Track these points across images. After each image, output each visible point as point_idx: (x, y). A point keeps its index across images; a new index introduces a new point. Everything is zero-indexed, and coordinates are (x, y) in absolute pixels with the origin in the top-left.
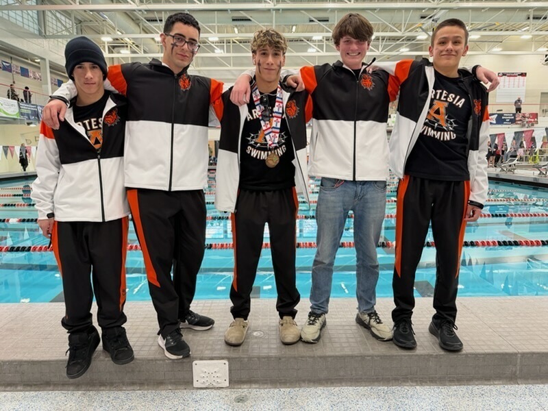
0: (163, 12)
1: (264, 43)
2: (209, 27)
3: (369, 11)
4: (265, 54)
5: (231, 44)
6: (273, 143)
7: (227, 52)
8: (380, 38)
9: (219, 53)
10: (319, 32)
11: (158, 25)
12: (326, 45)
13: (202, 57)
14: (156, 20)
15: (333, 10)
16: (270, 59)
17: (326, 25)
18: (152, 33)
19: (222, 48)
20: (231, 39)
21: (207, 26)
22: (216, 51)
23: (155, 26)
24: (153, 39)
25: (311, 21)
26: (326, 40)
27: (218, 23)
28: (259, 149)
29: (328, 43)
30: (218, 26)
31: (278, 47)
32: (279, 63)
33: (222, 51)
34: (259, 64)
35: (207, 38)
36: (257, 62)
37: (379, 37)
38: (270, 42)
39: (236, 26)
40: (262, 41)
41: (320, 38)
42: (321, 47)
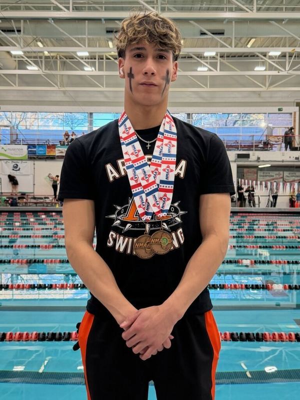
0: (22, 21)
1: (140, 36)
2: (78, 40)
3: (273, 22)
4: (140, 56)
5: (105, 60)
6: (162, 211)
7: (99, 70)
8: (287, 56)
9: (88, 70)
10: (211, 47)
11: (15, 36)
12: (221, 63)
13: (69, 76)
14: (13, 31)
15: (230, 21)
16: (150, 65)
17: (221, 38)
18: (7, 45)
19: (93, 64)
20: (104, 54)
21: (75, 38)
22: (86, 69)
23: (12, 38)
24: (9, 52)
25: (203, 34)
26: (221, 57)
27: (89, 34)
28: (128, 234)
29: (222, 60)
30: (89, 39)
31: (165, 44)
32: (165, 74)
33: (93, 69)
34: (131, 75)
35: (75, 53)
36: (127, 71)
37: (285, 53)
38: (151, 34)
39: (111, 40)
40: (136, 32)
41: (213, 54)
42: (214, 65)
